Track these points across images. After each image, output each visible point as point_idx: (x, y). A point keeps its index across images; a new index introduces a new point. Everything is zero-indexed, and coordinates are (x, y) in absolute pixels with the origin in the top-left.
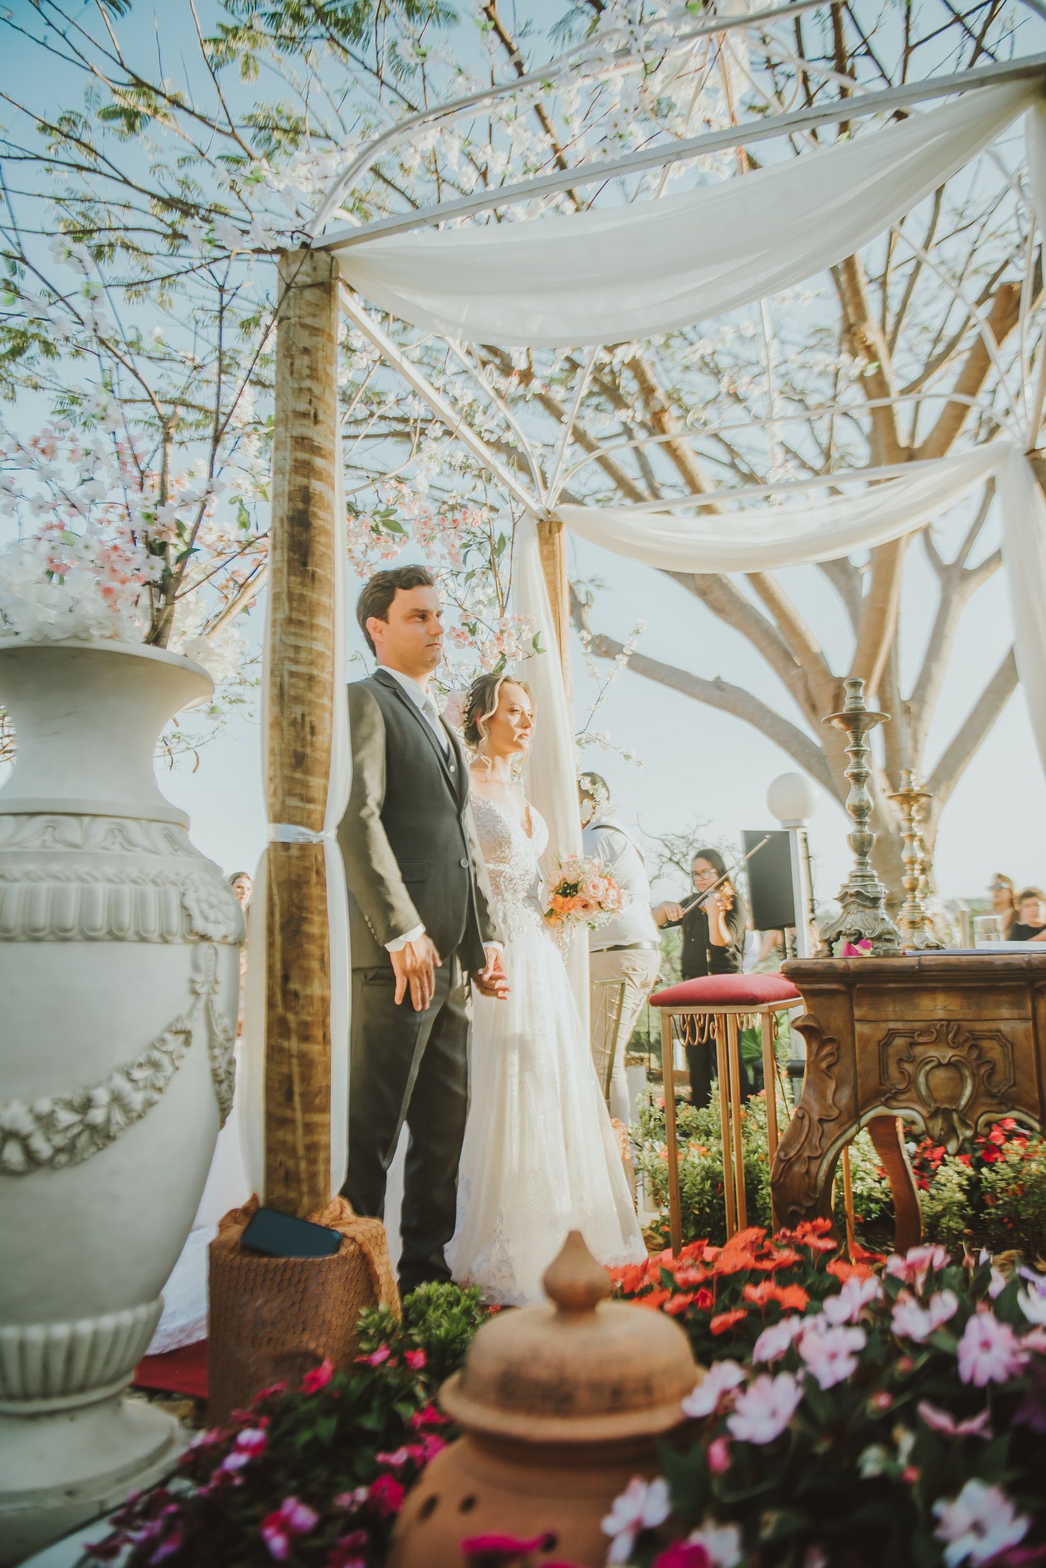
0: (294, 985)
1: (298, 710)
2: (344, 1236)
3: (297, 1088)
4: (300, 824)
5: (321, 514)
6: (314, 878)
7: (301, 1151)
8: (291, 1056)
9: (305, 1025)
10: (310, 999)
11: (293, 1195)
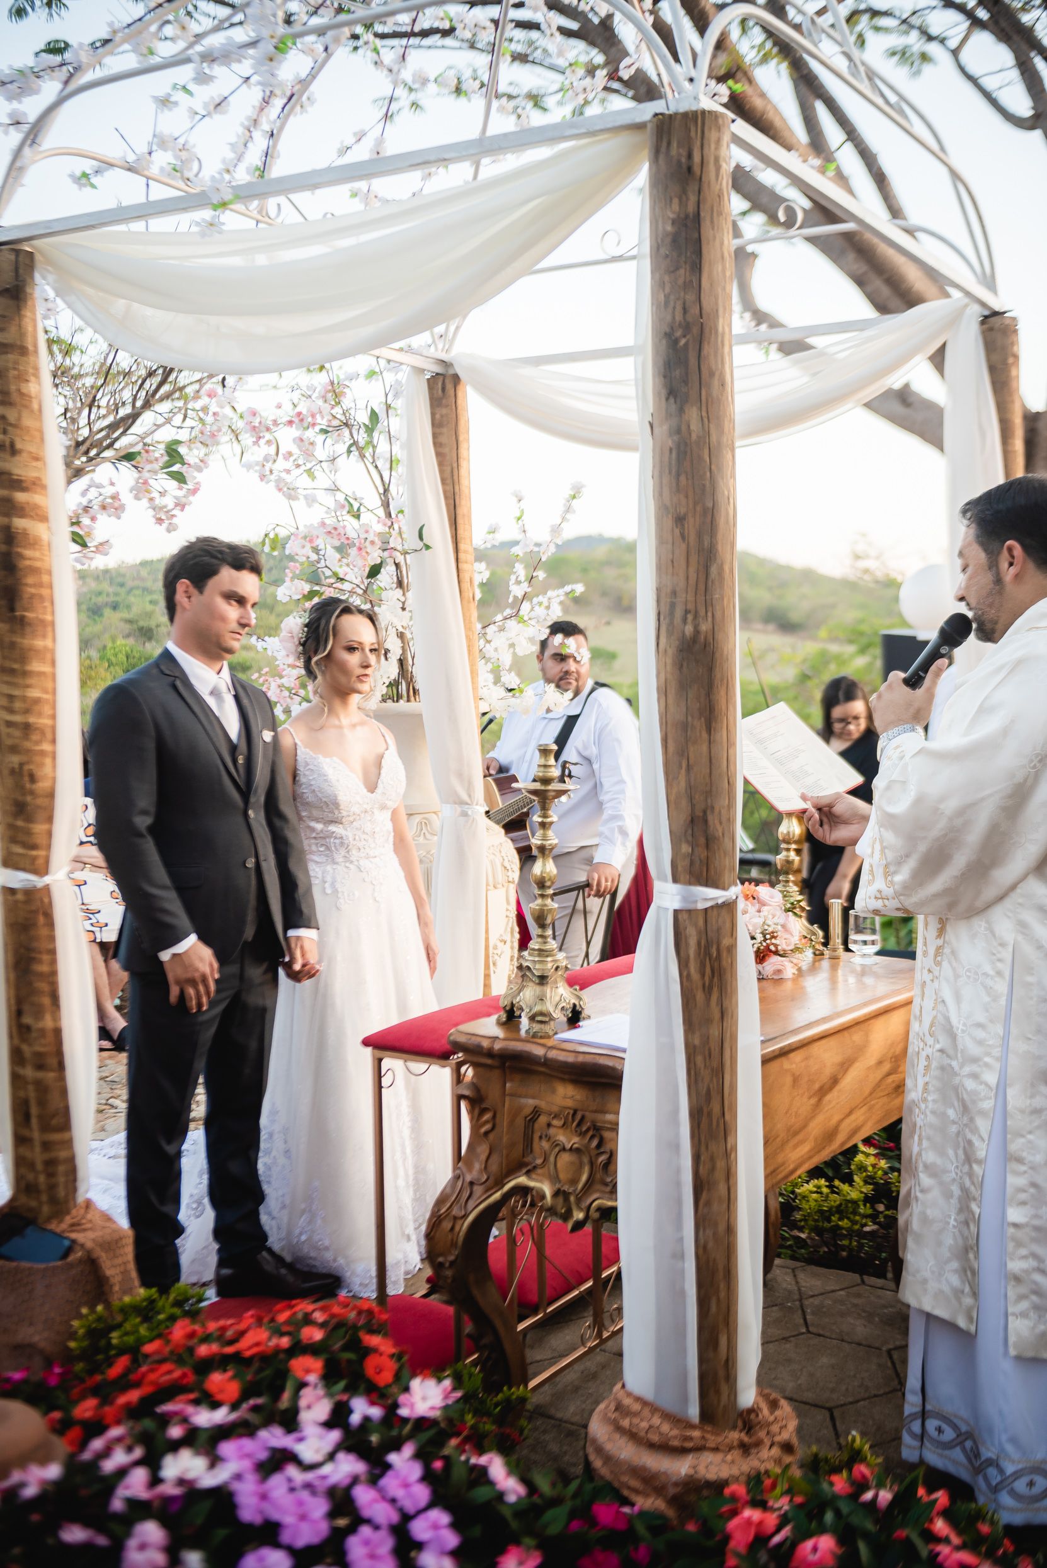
0: (27, 1020)
1: (15, 760)
2: (74, 1241)
3: (34, 1111)
4: (24, 870)
5: (28, 553)
6: (41, 919)
7: (39, 1166)
8: (27, 1083)
9: (39, 1055)
10: (42, 1032)
11: (33, 1204)
